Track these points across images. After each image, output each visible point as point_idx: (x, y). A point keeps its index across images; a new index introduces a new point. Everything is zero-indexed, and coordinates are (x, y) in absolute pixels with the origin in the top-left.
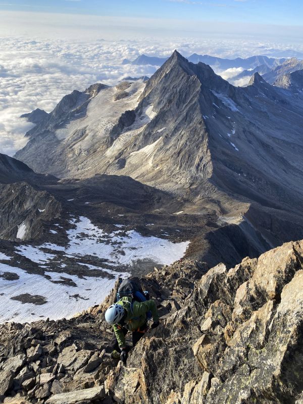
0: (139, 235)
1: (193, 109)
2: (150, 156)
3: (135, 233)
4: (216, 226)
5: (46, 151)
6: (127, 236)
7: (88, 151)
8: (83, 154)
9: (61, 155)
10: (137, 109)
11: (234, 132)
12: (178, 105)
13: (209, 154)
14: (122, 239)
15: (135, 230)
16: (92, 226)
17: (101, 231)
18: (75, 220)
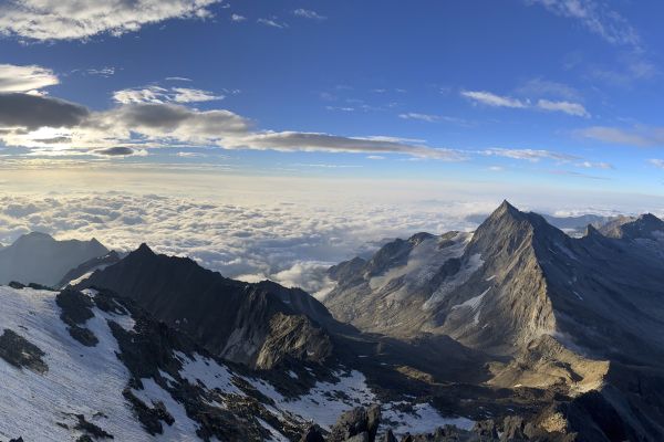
0: (437, 415)
1: (526, 252)
2: (477, 311)
3: (430, 409)
4: (569, 399)
5: (354, 300)
6: (414, 412)
7: (402, 303)
8: (396, 306)
9: (371, 305)
10: (463, 257)
11: (575, 279)
12: (509, 251)
13: (549, 302)
14: (401, 416)
15: (430, 403)
16: (364, 387)
17: (373, 396)
18: (343, 372)
